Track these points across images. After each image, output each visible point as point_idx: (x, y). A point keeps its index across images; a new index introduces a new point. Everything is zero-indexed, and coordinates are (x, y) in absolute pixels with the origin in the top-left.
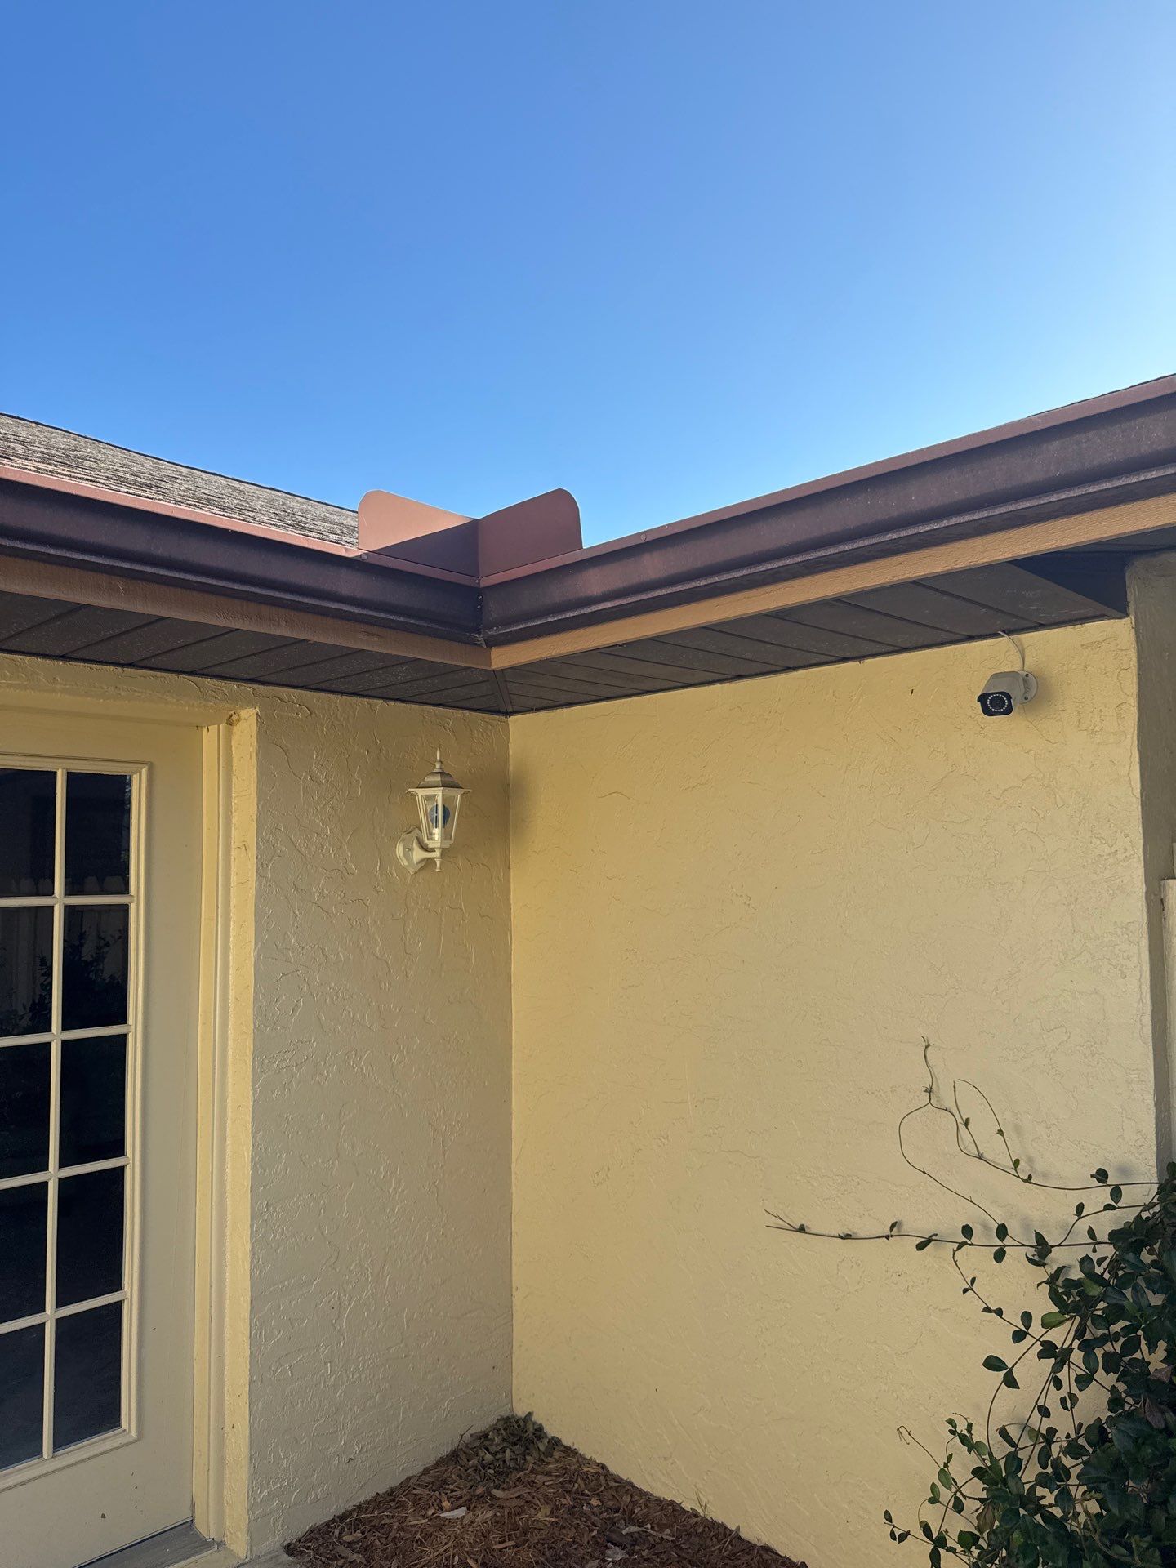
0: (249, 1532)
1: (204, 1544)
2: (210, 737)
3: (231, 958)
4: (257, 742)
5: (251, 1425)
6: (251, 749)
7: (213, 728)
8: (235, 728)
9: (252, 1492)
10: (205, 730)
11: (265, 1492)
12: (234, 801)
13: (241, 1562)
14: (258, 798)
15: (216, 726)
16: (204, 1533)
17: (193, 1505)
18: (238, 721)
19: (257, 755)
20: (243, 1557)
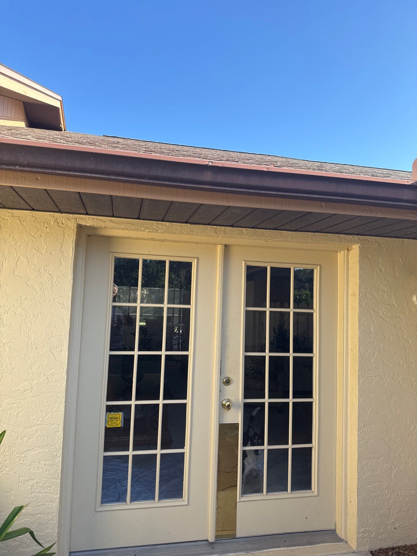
0: (357, 541)
1: (340, 540)
2: (341, 256)
3: (349, 334)
4: (359, 257)
5: (358, 504)
6: (357, 259)
7: (342, 252)
8: (350, 252)
9: (358, 528)
10: (339, 253)
11: (363, 529)
12: (350, 278)
13: (354, 551)
14: (360, 277)
15: (343, 251)
16: (340, 536)
17: (335, 525)
18: (351, 249)
19: (359, 262)
20: (355, 550)
